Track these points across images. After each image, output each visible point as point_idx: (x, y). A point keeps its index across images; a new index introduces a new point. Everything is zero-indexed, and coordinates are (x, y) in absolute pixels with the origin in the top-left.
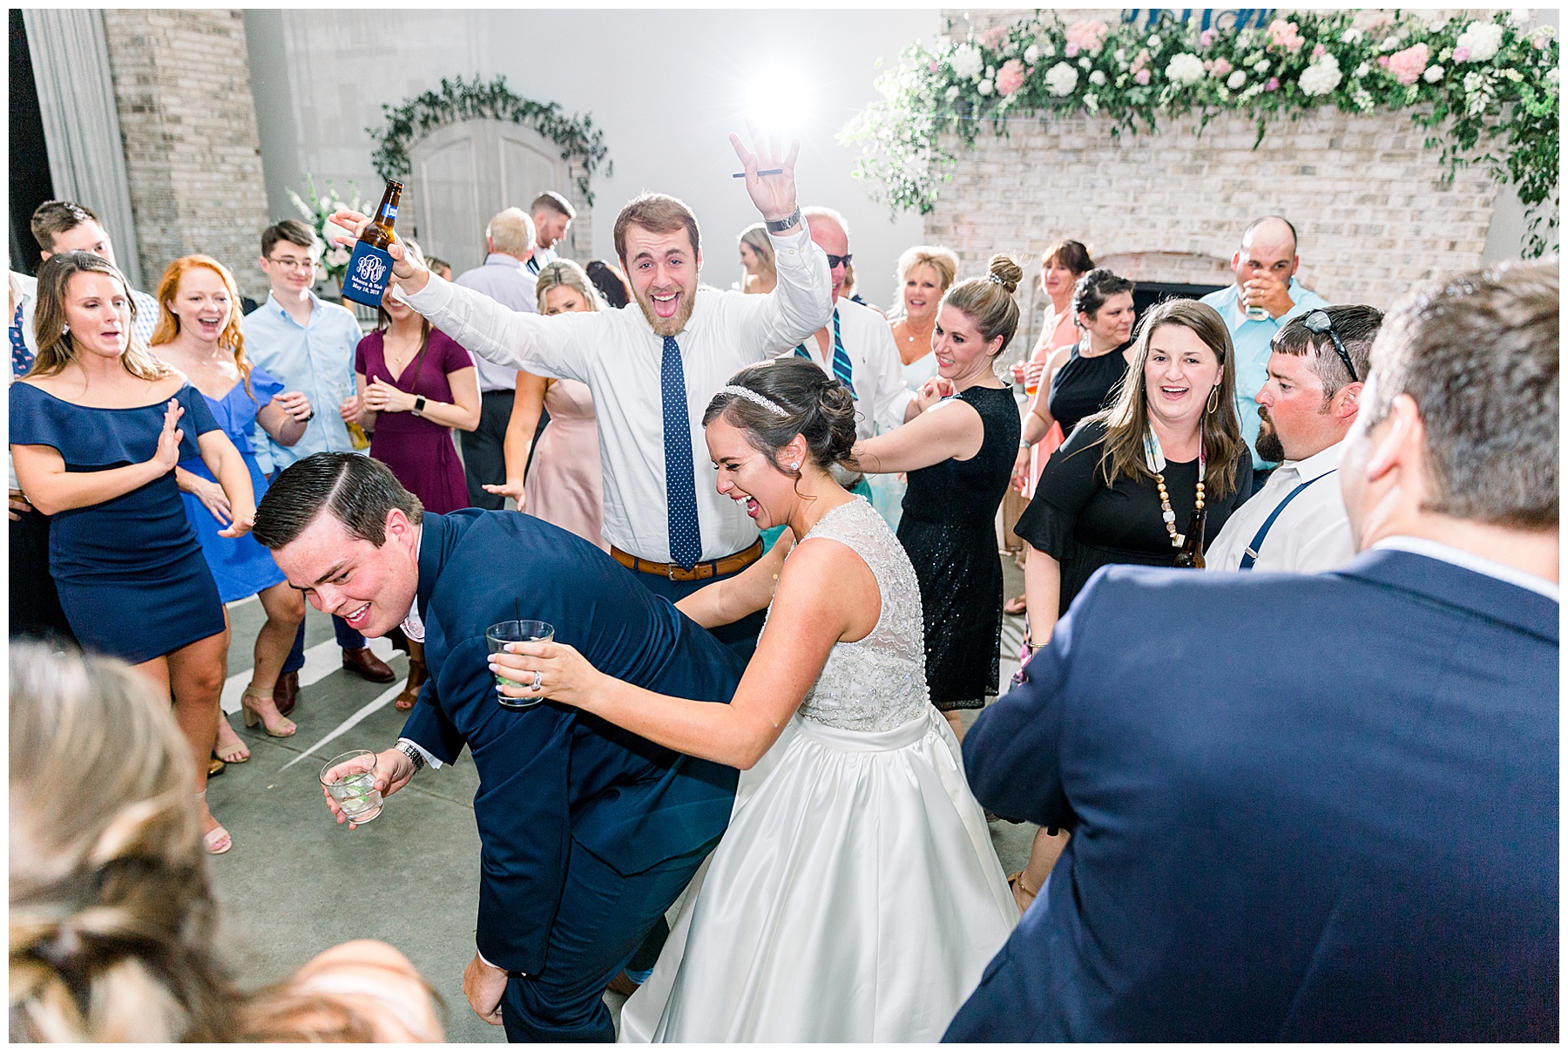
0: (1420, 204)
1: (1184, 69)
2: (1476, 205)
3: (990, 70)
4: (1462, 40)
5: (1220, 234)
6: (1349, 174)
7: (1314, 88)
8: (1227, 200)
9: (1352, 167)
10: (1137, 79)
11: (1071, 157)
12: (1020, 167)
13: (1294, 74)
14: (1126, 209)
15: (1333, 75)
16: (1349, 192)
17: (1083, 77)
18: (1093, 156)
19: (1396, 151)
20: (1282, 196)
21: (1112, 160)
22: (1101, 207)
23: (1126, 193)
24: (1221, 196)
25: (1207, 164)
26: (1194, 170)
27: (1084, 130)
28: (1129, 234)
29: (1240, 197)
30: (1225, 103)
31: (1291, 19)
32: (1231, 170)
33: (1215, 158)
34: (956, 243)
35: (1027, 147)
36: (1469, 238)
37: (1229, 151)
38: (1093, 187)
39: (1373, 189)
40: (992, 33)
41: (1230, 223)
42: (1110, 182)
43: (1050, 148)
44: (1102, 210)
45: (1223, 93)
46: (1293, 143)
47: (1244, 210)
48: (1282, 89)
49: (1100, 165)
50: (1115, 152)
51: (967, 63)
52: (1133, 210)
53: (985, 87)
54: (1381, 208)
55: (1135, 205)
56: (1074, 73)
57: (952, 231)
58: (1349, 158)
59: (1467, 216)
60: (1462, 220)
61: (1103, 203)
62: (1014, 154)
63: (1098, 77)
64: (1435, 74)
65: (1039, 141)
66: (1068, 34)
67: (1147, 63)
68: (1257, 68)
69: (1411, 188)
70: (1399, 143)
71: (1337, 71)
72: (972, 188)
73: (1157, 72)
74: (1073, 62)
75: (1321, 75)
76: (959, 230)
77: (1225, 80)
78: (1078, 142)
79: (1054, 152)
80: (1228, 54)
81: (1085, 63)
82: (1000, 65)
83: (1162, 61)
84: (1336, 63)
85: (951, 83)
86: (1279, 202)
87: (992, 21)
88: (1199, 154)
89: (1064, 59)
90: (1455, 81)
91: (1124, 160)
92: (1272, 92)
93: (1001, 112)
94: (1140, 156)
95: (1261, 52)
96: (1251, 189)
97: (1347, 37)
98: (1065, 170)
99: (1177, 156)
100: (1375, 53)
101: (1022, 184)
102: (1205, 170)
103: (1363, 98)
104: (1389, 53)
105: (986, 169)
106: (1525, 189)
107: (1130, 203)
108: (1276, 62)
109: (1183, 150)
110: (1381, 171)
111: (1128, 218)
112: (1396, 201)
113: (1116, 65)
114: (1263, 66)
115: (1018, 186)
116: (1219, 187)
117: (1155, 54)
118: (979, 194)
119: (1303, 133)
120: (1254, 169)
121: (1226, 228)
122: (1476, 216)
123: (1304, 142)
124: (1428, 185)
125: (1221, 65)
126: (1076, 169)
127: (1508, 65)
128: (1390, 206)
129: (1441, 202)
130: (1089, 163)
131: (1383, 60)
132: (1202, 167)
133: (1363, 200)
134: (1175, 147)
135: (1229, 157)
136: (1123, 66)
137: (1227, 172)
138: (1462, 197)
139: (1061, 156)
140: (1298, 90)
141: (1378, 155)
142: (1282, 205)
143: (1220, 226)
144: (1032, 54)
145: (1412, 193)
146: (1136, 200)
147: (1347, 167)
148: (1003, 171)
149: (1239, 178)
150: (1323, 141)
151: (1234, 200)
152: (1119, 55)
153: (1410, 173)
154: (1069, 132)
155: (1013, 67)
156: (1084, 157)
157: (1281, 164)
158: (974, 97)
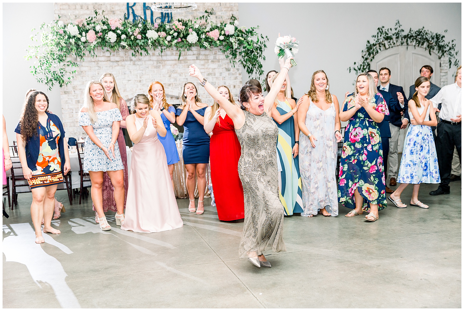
0: (224, 75)
1: (152, 34)
2: (238, 75)
3: (84, 33)
4: (225, 29)
5: (170, 87)
6: (203, 67)
7: (192, 41)
8: (170, 76)
9: (204, 65)
10: (137, 38)
11: (115, 64)
12: (97, 68)
13: (185, 37)
14: (138, 81)
15: (196, 37)
16: (204, 72)
17: (119, 36)
18: (123, 63)
19: (214, 60)
20: (186, 74)
21: (130, 64)
22: (129, 80)
23: (137, 76)
24: (168, 75)
25: (161, 65)
26: (158, 67)
27: (119, 55)
28: (140, 89)
29: (173, 75)
30: (167, 46)
31: (179, 21)
32: (169, 67)
33: (163, 63)
34: (75, 97)
35: (98, 61)
36: (238, 84)
37: (168, 61)
38: (125, 74)
39: (211, 71)
40: (79, 20)
41: (172, 83)
42: (131, 72)
43: (107, 61)
44: (130, 82)
45: (166, 42)
46: (186, 58)
47: (176, 79)
48: (182, 41)
49: (126, 66)
50: (131, 62)
51: (74, 31)
52: (140, 81)
53: (83, 39)
54: (214, 77)
55: (141, 79)
56: (115, 35)
57: (73, 92)
58: (202, 62)
59: (236, 78)
60: (235, 79)
61: (130, 80)
62: (94, 63)
63: (123, 37)
64: (222, 38)
65: (103, 59)
66: (109, 22)
67: (139, 32)
68: (174, 34)
69: (221, 70)
70: (215, 58)
71: (197, 36)
72: (79, 76)
73: (143, 35)
74: (114, 31)
75: (192, 38)
76: (76, 92)
77: (166, 38)
78: (117, 59)
79: (109, 62)
80: (165, 30)
81: (119, 32)
82: (87, 31)
83: (144, 32)
84: (196, 34)
85: (69, 37)
86: (185, 76)
87: (76, 16)
88: (158, 61)
89: (111, 30)
90: (228, 40)
91: (134, 64)
92: (180, 42)
93: (92, 48)
94: (139, 63)
95: (173, 30)
96: (176, 73)
97: (197, 26)
98: (114, 68)
99: (151, 62)
100: (205, 32)
101: (98, 74)
102: (161, 66)
103: (206, 44)
104: (208, 32)
105: (83, 69)
106: (248, 70)
107: (139, 79)
108: (179, 33)
109: (153, 61)
110: (212, 66)
111: (139, 84)
112: (218, 75)
113: (129, 33)
114: (176, 34)
115: (97, 74)
116: (167, 73)
117: (141, 30)
118: (82, 78)
119: (189, 55)
120: (176, 66)
121: (171, 85)
122: (238, 78)
123: (189, 57)
124: (224, 70)
125: (163, 34)
126: (118, 68)
127: (238, 36)
128: (216, 76)
129: (229, 74)
130: (122, 66)
131: (208, 33)
132: (160, 66)
133: (209, 74)
134: (151, 60)
135: (168, 62)
136: (131, 33)
137: (168, 67)
138: (234, 73)
139: (111, 63)
140: (187, 41)
141: (210, 61)
142: (186, 77)
143: (170, 85)
144: (98, 28)
145: (221, 72)
146: (140, 78)
147: (202, 65)
148: (90, 69)
149: (172, 69)
150: (194, 57)
151: (172, 76)
152: (129, 30)
153: (220, 66)
154: (114, 55)
155: (92, 33)
156: (120, 63)
157: (184, 64)
158: (80, 43)
